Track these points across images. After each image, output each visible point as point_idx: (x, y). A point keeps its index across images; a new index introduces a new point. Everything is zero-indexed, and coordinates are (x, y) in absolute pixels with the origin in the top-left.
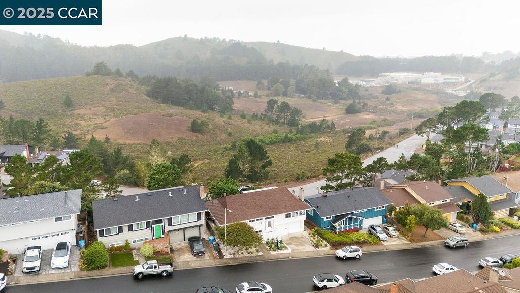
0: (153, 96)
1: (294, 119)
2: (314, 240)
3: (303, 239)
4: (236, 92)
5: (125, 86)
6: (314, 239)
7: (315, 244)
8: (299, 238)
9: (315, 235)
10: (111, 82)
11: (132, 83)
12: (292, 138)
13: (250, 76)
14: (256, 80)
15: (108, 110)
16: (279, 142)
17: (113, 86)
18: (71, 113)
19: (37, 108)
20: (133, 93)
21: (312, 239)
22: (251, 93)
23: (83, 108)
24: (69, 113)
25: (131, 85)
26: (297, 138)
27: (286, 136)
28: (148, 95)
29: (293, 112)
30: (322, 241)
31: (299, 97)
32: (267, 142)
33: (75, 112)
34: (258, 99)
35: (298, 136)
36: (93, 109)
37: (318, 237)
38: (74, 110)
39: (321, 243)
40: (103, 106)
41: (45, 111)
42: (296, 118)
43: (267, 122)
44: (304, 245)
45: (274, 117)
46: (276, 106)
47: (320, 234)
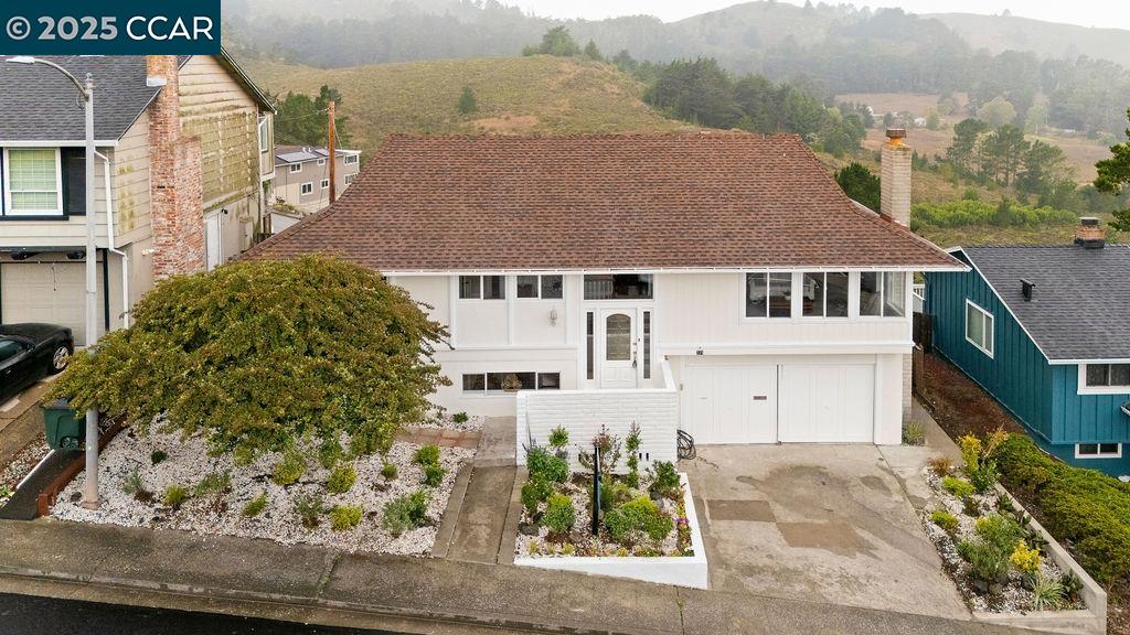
0: (656, 103)
1: (1035, 171)
2: (967, 524)
3: (874, 499)
4: (881, 117)
5: (598, 77)
6: (971, 510)
7: (965, 554)
8: (842, 484)
9: (981, 488)
10: (569, 68)
11: (617, 74)
12: (1023, 216)
13: (922, 83)
14: (938, 93)
15: (545, 123)
16: (978, 223)
17: (571, 76)
18: (467, 123)
19: (403, 111)
20: (613, 93)
21: (956, 506)
22: (919, 121)
23: (493, 116)
24: (462, 125)
25: (613, 78)
26: (1042, 218)
27: (1004, 208)
28: (647, 100)
29: (1032, 153)
30: (1033, 540)
31: (1059, 134)
32: (938, 217)
33: (476, 123)
34: (938, 134)
35: (1047, 211)
36: (513, 118)
37: (1002, 505)
38: (475, 119)
39: (1022, 554)
40: (537, 114)
41: (416, 117)
42: (1044, 169)
43: (950, 174)
44: (865, 548)
45: (975, 168)
46: (981, 137)
47: (1033, 491)
